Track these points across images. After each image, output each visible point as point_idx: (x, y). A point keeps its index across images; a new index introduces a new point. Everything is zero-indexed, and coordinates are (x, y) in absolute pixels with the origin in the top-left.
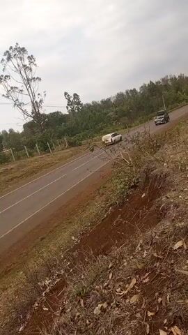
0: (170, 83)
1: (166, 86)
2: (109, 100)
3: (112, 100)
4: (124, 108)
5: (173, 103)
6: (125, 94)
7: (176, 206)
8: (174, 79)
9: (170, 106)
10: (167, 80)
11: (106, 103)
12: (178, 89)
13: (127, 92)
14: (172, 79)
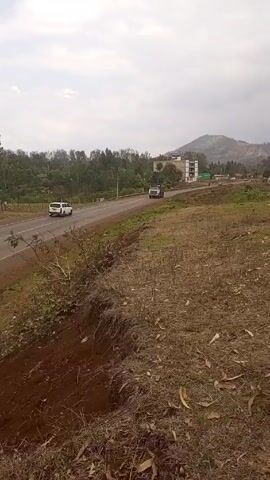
0: (130, 158)
1: (125, 162)
2: (43, 155)
3: (47, 157)
4: (62, 173)
5: (128, 186)
6: (68, 153)
7: (143, 390)
8: (135, 156)
9: (124, 189)
10: (128, 154)
11: (39, 158)
12: (138, 171)
13: (72, 152)
14: (133, 155)
